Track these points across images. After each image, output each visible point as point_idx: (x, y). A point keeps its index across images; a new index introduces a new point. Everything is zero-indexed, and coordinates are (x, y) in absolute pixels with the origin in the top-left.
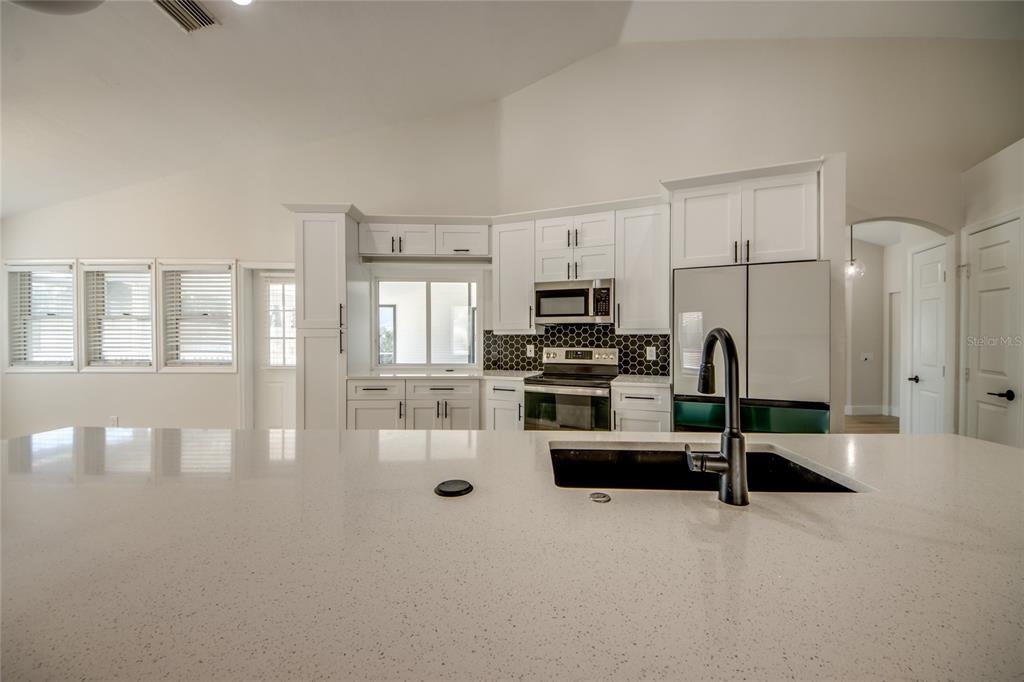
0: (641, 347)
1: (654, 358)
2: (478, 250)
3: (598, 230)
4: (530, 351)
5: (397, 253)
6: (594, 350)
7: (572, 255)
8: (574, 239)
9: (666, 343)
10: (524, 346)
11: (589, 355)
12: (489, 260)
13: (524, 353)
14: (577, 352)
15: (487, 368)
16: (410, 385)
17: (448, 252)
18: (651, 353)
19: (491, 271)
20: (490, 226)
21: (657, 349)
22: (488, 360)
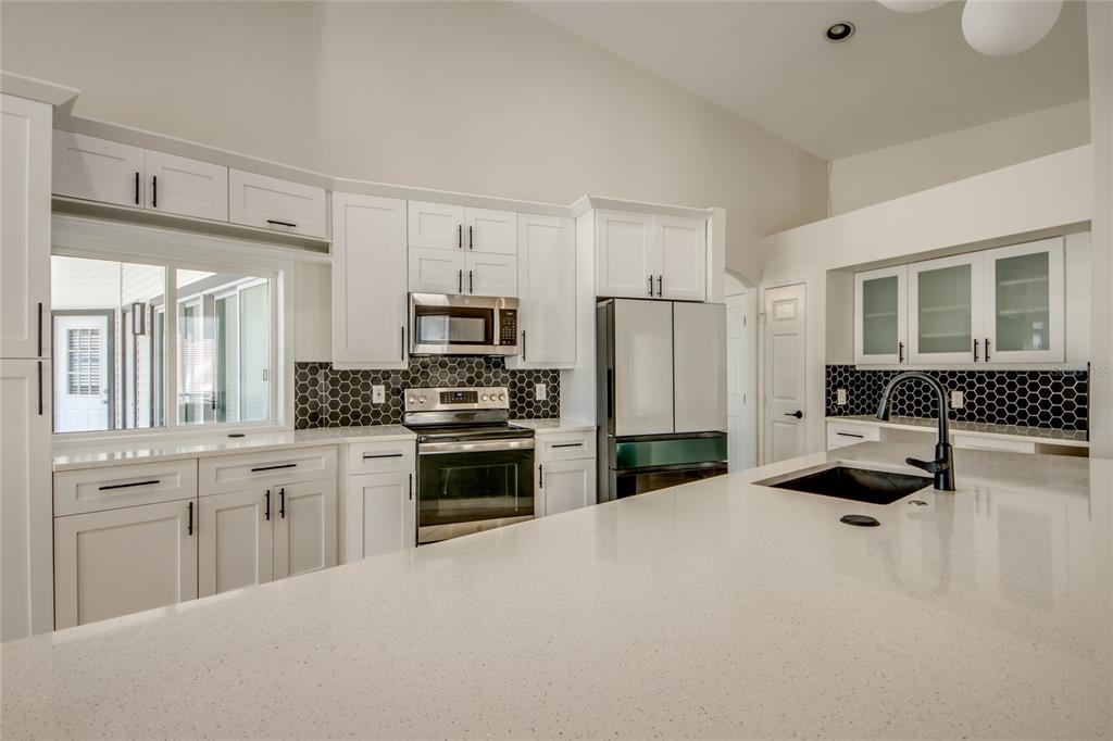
0: (530, 385)
1: (544, 398)
2: (309, 229)
3: (496, 231)
4: (379, 394)
5: (145, 206)
6: (480, 391)
7: (465, 261)
8: (466, 238)
9: (555, 379)
10: (367, 387)
11: (474, 397)
12: (324, 248)
13: (368, 398)
14: (456, 393)
15: (301, 425)
16: (208, 468)
17: (258, 222)
18: (541, 392)
19: (330, 266)
20: (329, 192)
21: (547, 387)
22: (303, 412)
